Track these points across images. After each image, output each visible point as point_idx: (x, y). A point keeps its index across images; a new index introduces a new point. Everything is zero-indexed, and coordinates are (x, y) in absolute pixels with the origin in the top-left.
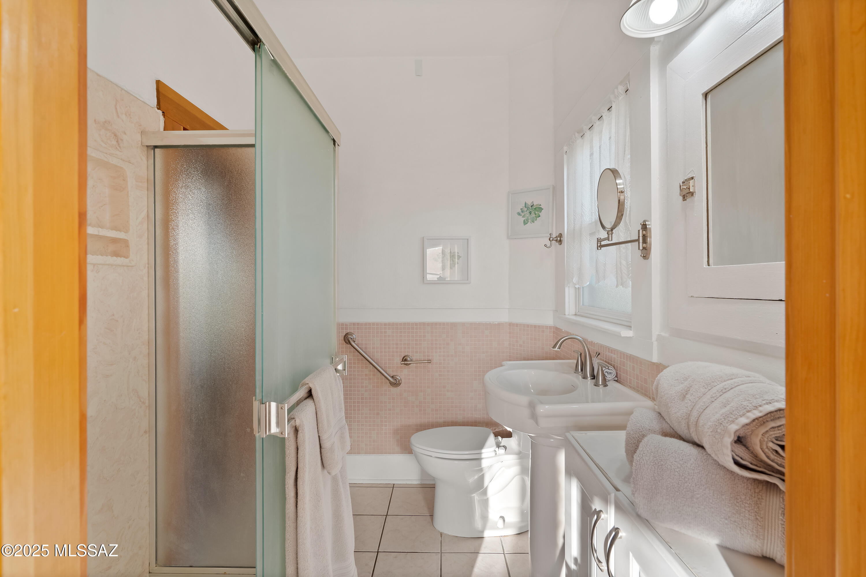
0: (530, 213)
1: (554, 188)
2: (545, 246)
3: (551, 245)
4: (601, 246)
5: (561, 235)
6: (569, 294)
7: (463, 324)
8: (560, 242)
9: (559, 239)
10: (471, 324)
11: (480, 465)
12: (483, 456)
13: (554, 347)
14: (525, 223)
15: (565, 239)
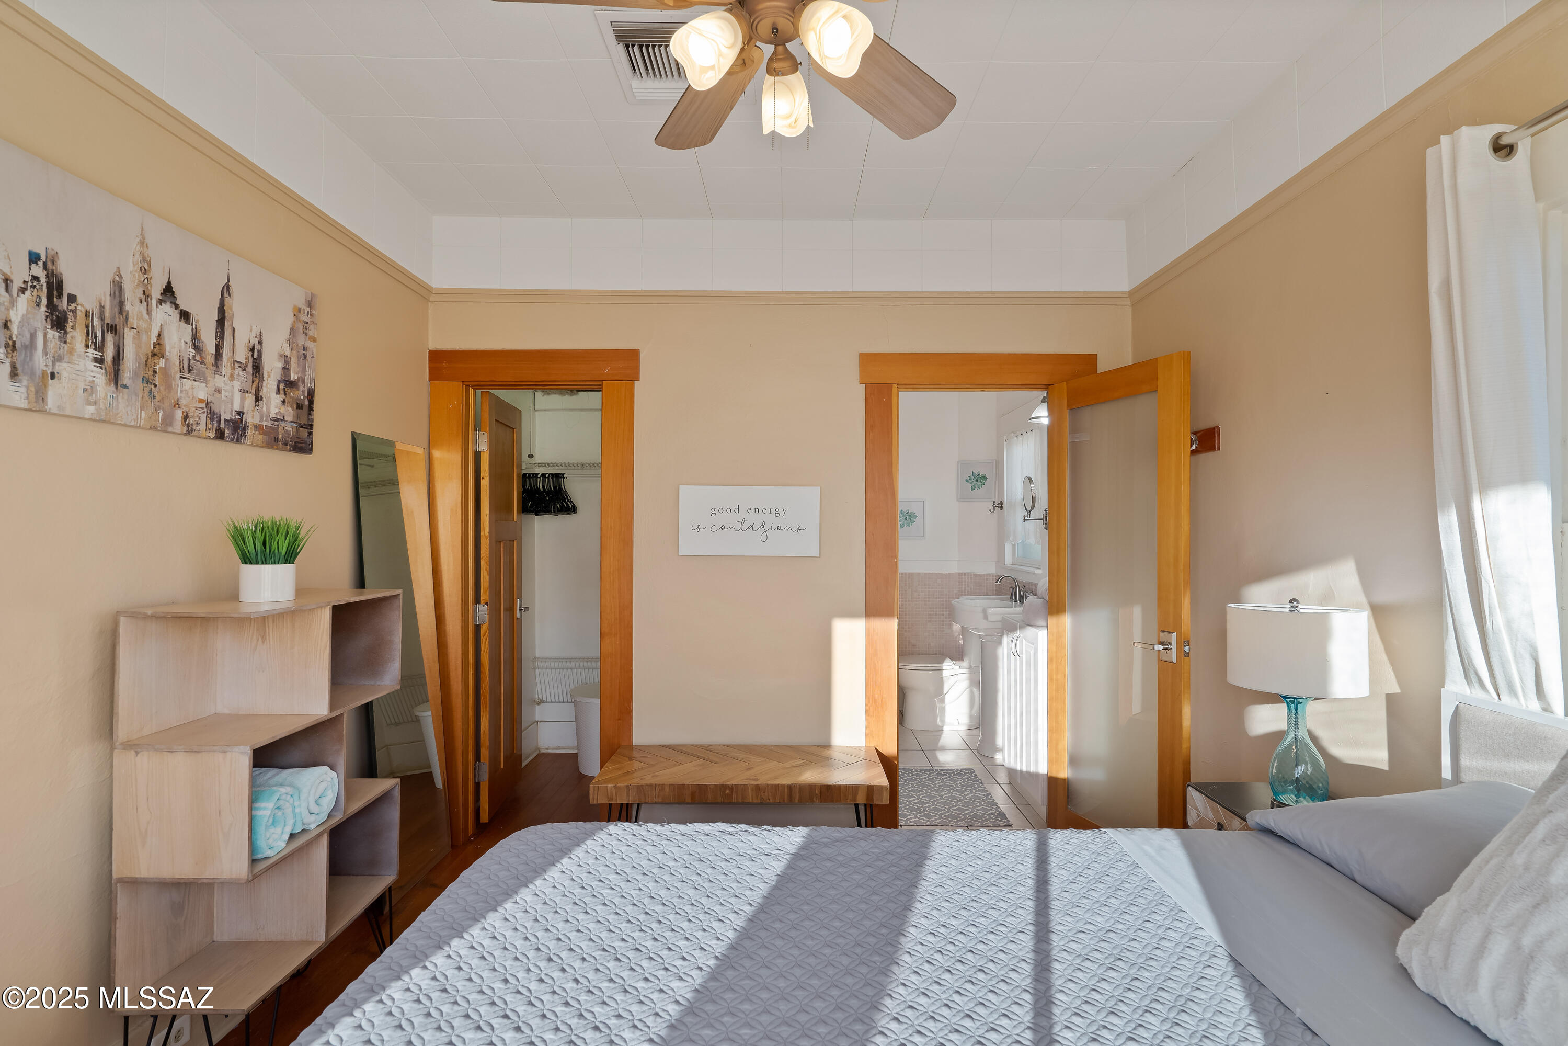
0: (977, 481)
1: (997, 462)
2: (990, 511)
3: (994, 510)
4: (1025, 520)
5: (1001, 503)
6: (1008, 549)
7: (919, 574)
8: (1001, 508)
9: (1000, 506)
10: (926, 574)
11: (942, 675)
12: (944, 668)
13: (997, 582)
14: (972, 489)
15: (1005, 505)
